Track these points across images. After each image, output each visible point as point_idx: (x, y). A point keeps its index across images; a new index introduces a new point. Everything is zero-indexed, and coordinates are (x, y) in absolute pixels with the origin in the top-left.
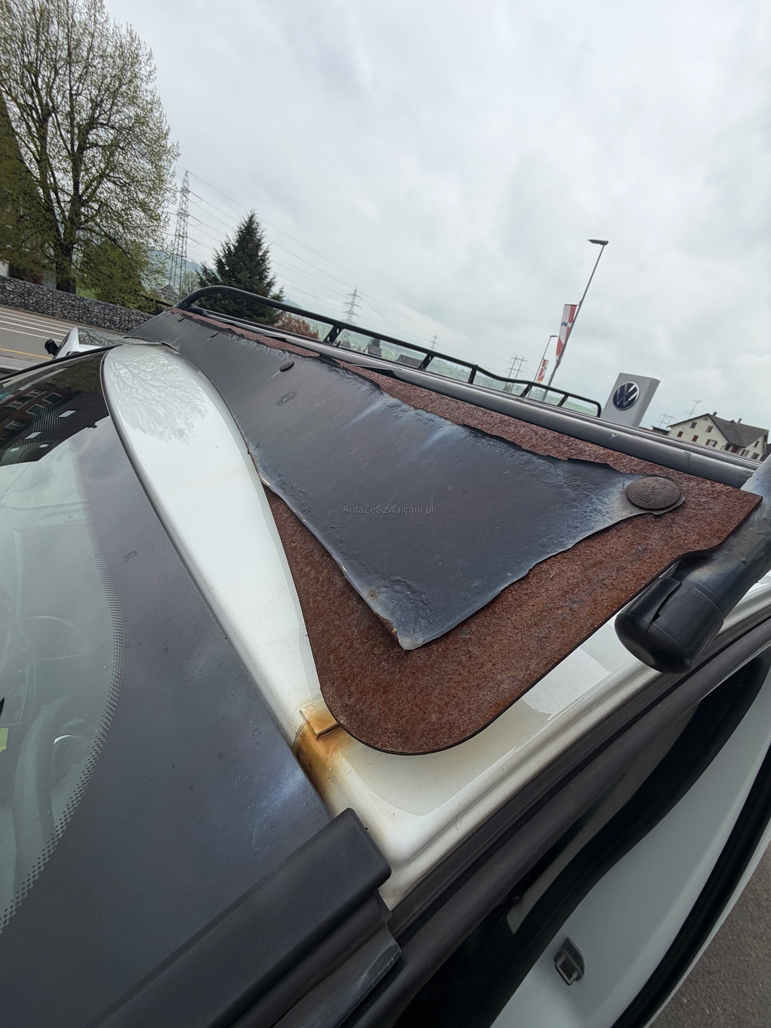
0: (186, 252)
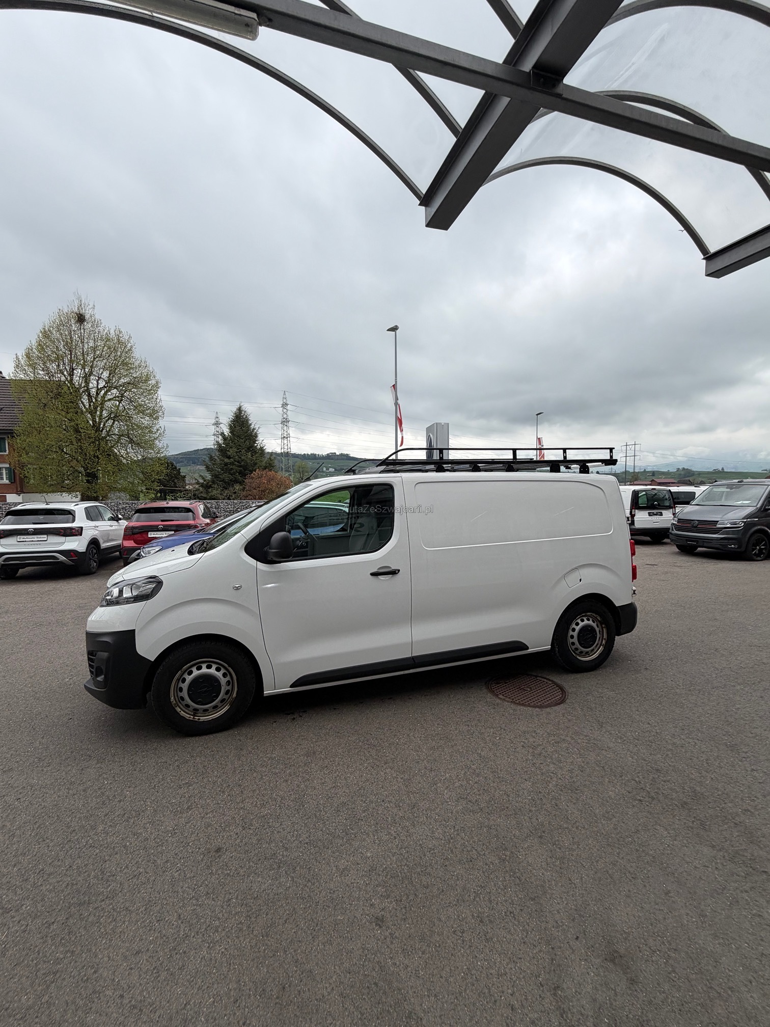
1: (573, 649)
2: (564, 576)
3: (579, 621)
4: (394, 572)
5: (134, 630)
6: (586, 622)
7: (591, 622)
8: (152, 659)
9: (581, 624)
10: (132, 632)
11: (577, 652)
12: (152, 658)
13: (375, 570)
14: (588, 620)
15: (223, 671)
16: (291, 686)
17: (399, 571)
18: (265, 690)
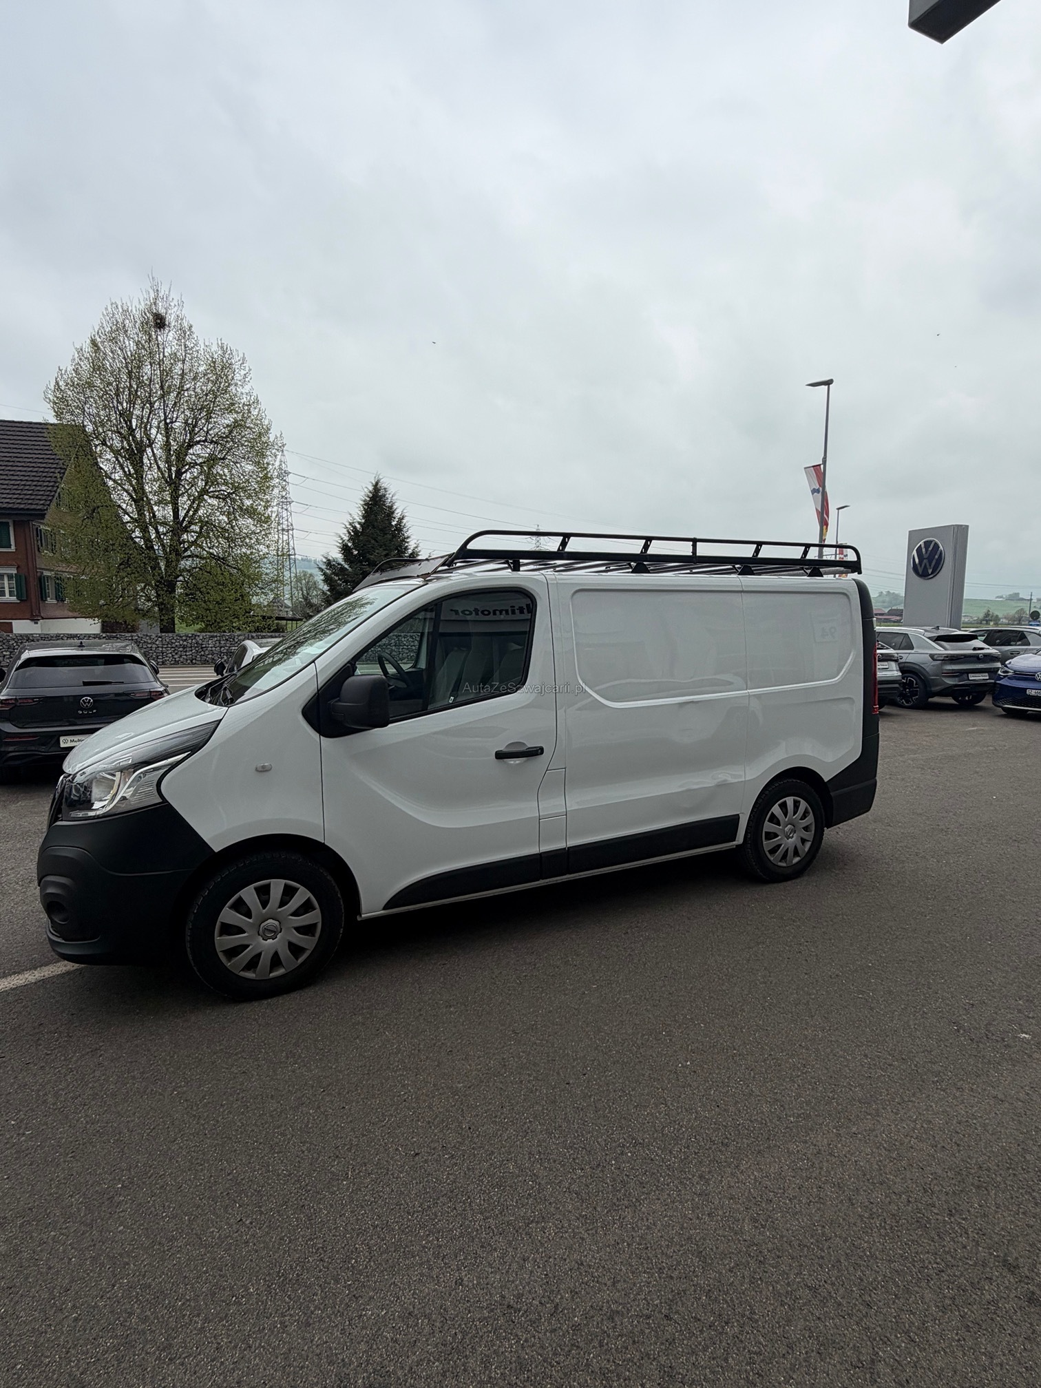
0: (294, 549)
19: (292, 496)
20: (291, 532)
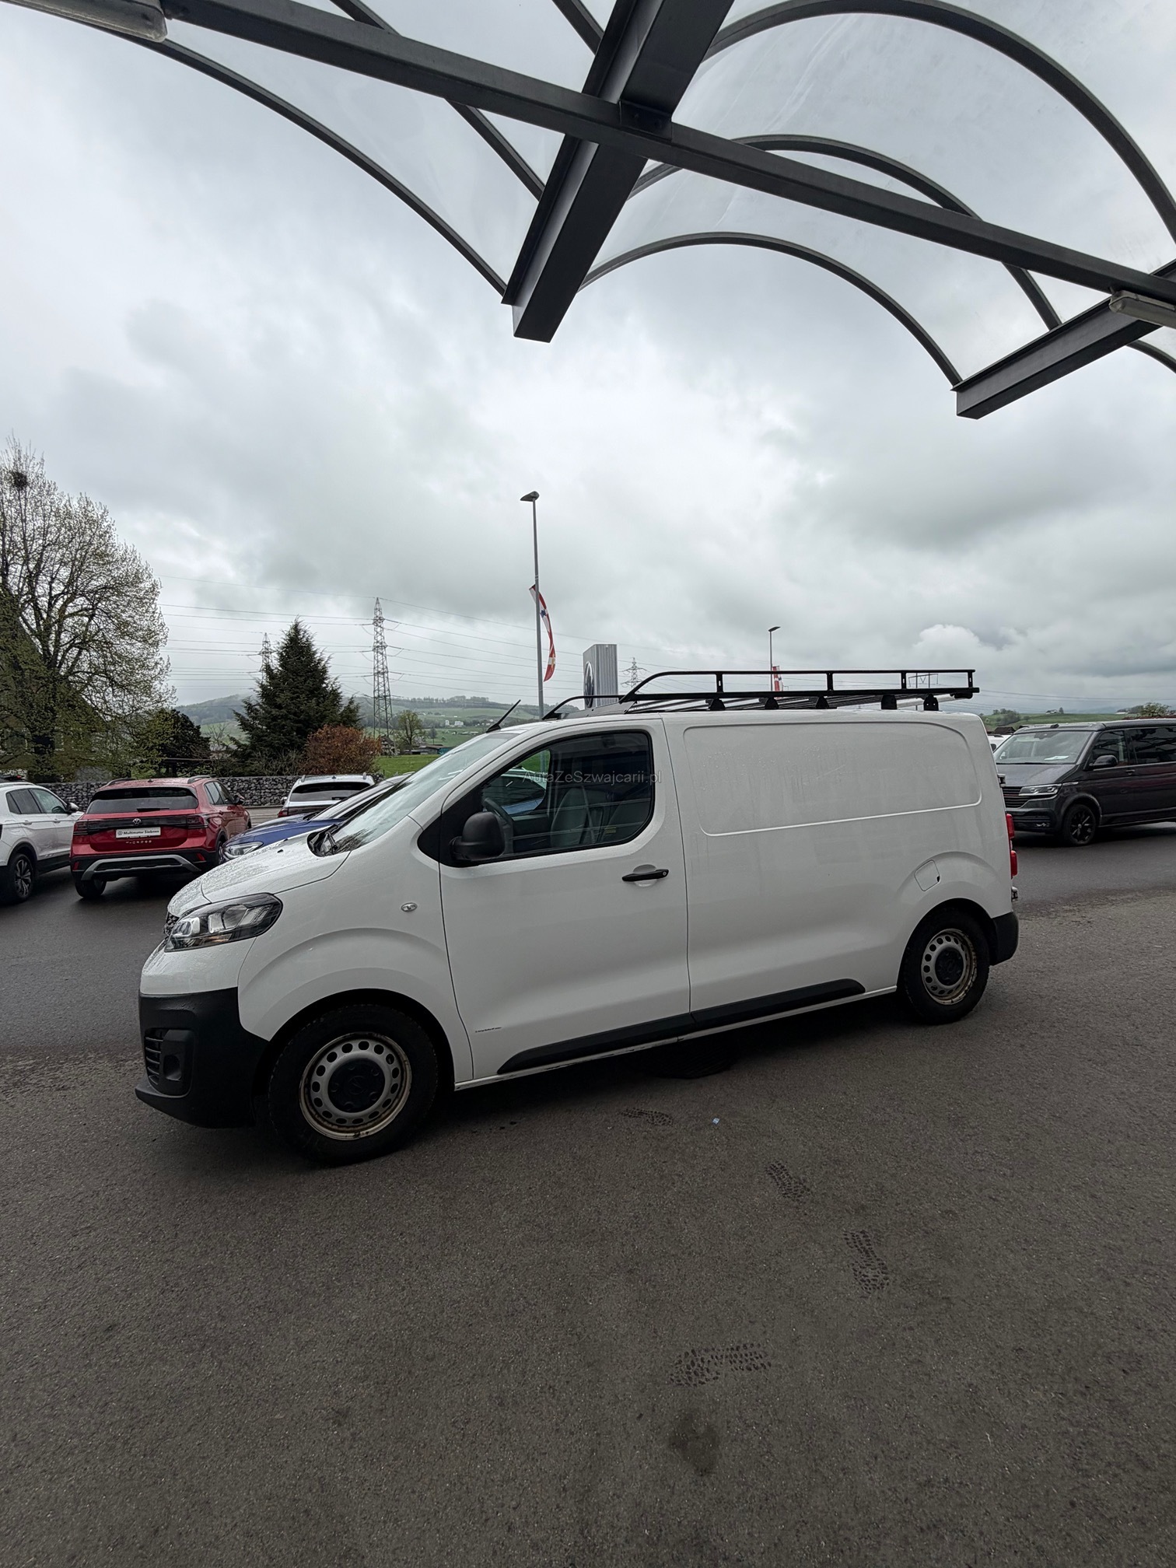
0: (389, 690)
1: (930, 987)
2: (914, 874)
3: (935, 943)
4: (660, 875)
5: (237, 988)
6: (946, 943)
7: (952, 944)
8: (269, 1038)
9: (939, 948)
10: (233, 992)
11: (935, 992)
12: (268, 1036)
13: (629, 872)
14: (948, 939)
15: (386, 1052)
16: (500, 1072)
17: (667, 871)
18: (456, 1081)
19: (387, 642)
20: (386, 675)
